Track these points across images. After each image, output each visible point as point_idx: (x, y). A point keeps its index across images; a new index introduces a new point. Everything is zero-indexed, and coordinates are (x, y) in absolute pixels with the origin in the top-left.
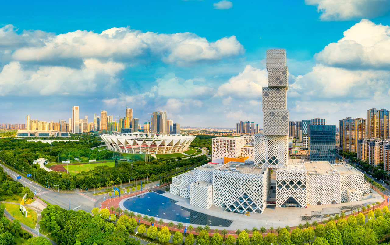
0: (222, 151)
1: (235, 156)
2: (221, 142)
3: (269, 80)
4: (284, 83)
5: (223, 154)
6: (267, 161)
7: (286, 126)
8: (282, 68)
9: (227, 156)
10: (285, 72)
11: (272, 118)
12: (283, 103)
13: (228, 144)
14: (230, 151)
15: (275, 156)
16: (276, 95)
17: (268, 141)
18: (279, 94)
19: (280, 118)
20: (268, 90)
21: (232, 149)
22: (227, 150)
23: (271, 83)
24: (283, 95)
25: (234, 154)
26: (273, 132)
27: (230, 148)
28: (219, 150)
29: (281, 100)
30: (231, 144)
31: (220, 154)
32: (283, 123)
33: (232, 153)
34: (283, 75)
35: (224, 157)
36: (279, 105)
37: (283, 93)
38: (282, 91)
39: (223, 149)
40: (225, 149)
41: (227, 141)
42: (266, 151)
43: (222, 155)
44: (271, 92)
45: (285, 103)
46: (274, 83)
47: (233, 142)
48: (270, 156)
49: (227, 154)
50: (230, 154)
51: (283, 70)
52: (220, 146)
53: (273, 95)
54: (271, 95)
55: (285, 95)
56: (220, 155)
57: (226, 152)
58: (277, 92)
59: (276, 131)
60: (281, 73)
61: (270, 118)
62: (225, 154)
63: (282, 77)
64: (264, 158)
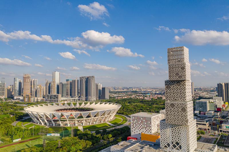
0: (139, 127)
1: (151, 132)
2: (139, 119)
3: (170, 75)
4: (183, 77)
5: (141, 130)
6: (171, 145)
7: (185, 117)
8: (181, 65)
9: (144, 132)
10: (184, 67)
11: (172, 109)
12: (184, 94)
13: (145, 121)
14: (147, 128)
15: (178, 142)
16: (177, 87)
17: (172, 128)
18: (180, 86)
19: (180, 110)
20: (169, 83)
21: (149, 126)
22: (144, 126)
23: (172, 77)
24: (183, 88)
25: (150, 131)
26: (174, 121)
27: (147, 125)
28: (137, 126)
29: (181, 92)
30: (147, 121)
31: (138, 129)
32: (182, 114)
33: (148, 129)
34: (182, 70)
35: (142, 133)
36: (180, 96)
37: (184, 86)
38: (182, 84)
39: (140, 125)
40: (143, 126)
41: (143, 118)
42: (170, 136)
43: (139, 131)
44: (173, 85)
45: (185, 94)
46: (174, 77)
47: (149, 119)
48: (174, 141)
49: (144, 130)
50: (147, 131)
51: (182, 66)
52: (138, 122)
53: (174, 87)
54: (173, 87)
55: (185, 87)
56: (138, 131)
57: (143, 129)
58: (178, 85)
59: (176, 121)
60: (180, 69)
61: (171, 109)
62: (142, 130)
63: (181, 72)
64: (168, 142)
